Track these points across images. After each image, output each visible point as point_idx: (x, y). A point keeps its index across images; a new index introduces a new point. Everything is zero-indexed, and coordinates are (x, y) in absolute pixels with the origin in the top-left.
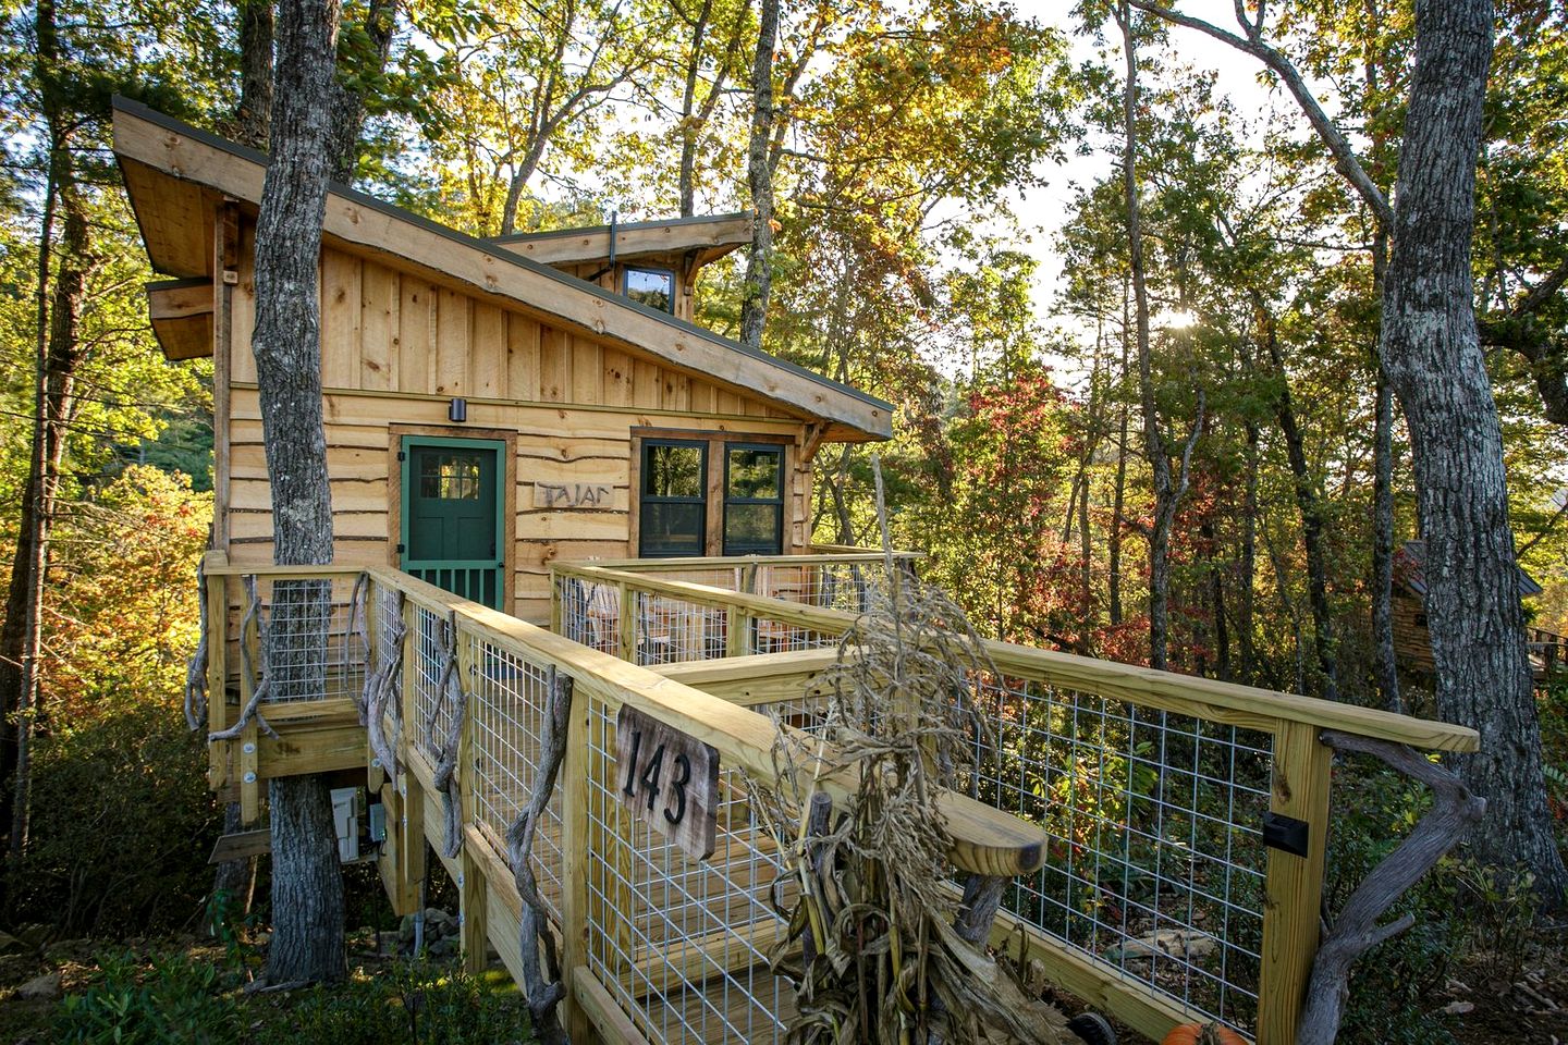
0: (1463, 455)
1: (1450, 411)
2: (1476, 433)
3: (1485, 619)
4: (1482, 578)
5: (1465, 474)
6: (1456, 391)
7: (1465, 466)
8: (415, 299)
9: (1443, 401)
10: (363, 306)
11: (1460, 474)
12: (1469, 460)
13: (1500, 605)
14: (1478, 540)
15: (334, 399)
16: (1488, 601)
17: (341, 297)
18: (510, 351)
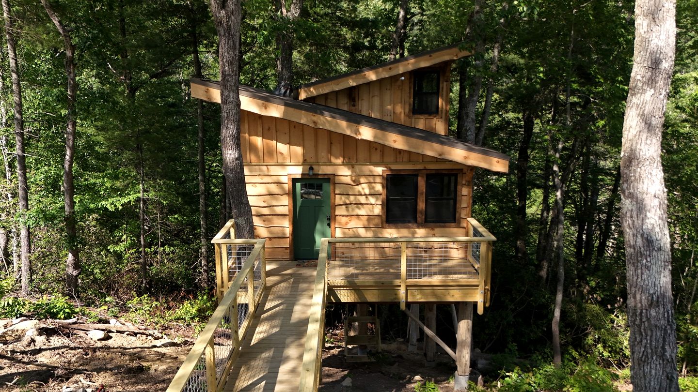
0: (639, 271)
1: (635, 249)
2: (647, 261)
3: (643, 349)
4: (642, 331)
5: (639, 280)
6: (638, 240)
7: (640, 277)
8: (295, 127)
9: (632, 243)
10: (276, 132)
11: (637, 279)
12: (642, 274)
13: (651, 344)
14: (641, 312)
15: (269, 167)
16: (644, 341)
17: (269, 129)
18: (331, 143)
